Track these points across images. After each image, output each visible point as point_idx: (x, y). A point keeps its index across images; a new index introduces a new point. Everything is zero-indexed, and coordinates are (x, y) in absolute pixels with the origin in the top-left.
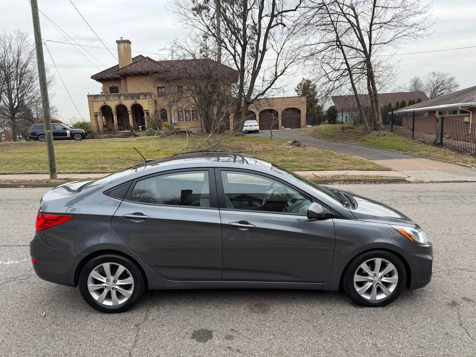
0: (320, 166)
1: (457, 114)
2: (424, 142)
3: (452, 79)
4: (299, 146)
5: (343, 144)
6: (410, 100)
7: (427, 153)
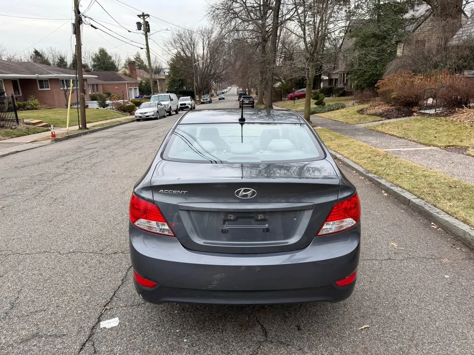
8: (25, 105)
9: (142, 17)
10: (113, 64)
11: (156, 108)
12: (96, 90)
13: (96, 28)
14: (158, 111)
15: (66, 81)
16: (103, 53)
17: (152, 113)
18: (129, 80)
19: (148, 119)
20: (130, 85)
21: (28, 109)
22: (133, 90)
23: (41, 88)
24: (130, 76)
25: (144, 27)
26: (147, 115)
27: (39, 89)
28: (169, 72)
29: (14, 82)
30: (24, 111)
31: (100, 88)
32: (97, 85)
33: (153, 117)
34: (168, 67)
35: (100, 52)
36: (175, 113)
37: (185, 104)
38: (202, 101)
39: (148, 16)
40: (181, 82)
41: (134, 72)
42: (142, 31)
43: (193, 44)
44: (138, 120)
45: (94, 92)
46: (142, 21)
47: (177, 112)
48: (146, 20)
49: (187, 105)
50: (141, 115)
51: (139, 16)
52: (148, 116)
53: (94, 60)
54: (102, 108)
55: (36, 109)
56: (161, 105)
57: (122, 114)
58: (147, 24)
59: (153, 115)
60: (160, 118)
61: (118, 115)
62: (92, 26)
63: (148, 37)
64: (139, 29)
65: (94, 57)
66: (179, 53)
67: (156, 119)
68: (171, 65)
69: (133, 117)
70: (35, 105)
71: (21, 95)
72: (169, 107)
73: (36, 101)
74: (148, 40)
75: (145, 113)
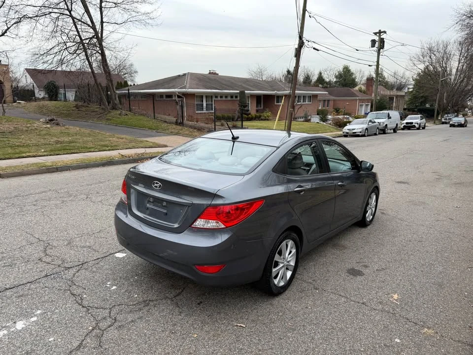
0: (105, 146)
1: (172, 98)
2: (166, 122)
3: (132, 65)
4: (58, 124)
5: (88, 123)
6: (118, 82)
7: (176, 131)
8: (260, 116)
9: (378, 35)
10: (354, 80)
11: (367, 125)
12: (326, 105)
13: (318, 50)
14: (367, 129)
15: (304, 97)
16: (347, 70)
17: (360, 130)
18: (361, 96)
19: (355, 135)
20: (362, 101)
21: (262, 120)
22: (364, 107)
23: (277, 102)
24: (364, 92)
25: (379, 44)
26: (354, 131)
27: (276, 104)
28: (412, 88)
29: (258, 98)
30: (259, 121)
31: (331, 103)
32: (328, 101)
33: (360, 134)
34: (413, 83)
35: (344, 69)
36: (392, 131)
37: (412, 123)
38: (443, 120)
39: (385, 32)
40: (423, 99)
41: (371, 88)
42: (375, 49)
43: (446, 57)
44: (346, 136)
45: (324, 107)
46: (377, 38)
47: (395, 130)
48: (381, 37)
49: (414, 124)
50: (348, 131)
51: (375, 34)
52: (355, 133)
53: (336, 77)
54: (322, 122)
55: (268, 120)
56: (375, 122)
57: (336, 129)
58: (382, 41)
59: (361, 132)
60: (368, 136)
61: (332, 129)
62: (314, 48)
63: (381, 54)
64: (373, 46)
65: (337, 74)
66: (427, 67)
67: (364, 136)
68: (415, 80)
69: (341, 133)
70: (268, 116)
71: (262, 108)
72: (384, 125)
73: (269, 114)
74: (380, 56)
75: (353, 129)
